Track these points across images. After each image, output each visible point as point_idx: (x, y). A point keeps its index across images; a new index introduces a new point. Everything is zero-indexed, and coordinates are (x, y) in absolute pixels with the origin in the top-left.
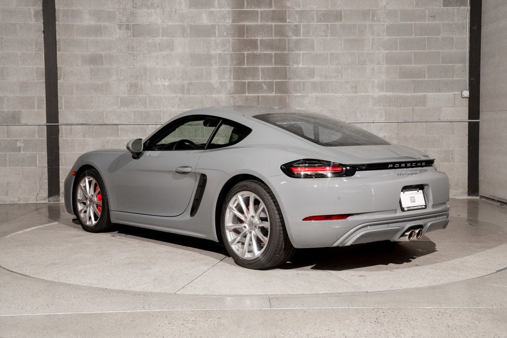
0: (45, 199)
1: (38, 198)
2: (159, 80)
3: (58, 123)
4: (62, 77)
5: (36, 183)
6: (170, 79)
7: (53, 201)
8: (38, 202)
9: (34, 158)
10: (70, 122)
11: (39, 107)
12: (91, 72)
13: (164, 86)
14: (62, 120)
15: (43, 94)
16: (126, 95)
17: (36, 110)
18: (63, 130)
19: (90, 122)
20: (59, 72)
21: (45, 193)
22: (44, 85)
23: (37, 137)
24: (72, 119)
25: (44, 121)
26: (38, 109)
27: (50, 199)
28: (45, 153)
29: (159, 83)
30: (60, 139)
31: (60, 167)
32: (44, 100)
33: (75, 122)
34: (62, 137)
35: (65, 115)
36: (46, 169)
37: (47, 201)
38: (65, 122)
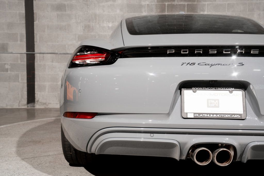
0: (25, 105)
1: (20, 105)
2: (105, 22)
3: (34, 51)
4: (37, 19)
5: (19, 94)
6: (113, 22)
7: (31, 107)
8: (20, 107)
9: (17, 76)
10: (42, 52)
11: (21, 41)
12: (58, 17)
13: (108, 27)
14: (37, 49)
15: (24, 31)
16: (82, 33)
17: (19, 42)
18: (37, 57)
19: (56, 52)
20: (35, 16)
21: (25, 101)
22: (24, 25)
23: (19, 62)
24: (44, 50)
25: (24, 50)
26: (20, 42)
27: (29, 105)
28: (25, 73)
29: (105, 25)
30: (36, 64)
31: (36, 83)
32: (24, 36)
33: (46, 52)
34: (37, 62)
35: (39, 47)
36: (26, 85)
37: (26, 107)
38: (39, 52)
